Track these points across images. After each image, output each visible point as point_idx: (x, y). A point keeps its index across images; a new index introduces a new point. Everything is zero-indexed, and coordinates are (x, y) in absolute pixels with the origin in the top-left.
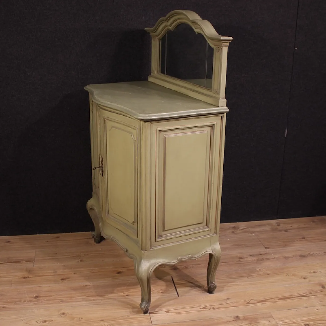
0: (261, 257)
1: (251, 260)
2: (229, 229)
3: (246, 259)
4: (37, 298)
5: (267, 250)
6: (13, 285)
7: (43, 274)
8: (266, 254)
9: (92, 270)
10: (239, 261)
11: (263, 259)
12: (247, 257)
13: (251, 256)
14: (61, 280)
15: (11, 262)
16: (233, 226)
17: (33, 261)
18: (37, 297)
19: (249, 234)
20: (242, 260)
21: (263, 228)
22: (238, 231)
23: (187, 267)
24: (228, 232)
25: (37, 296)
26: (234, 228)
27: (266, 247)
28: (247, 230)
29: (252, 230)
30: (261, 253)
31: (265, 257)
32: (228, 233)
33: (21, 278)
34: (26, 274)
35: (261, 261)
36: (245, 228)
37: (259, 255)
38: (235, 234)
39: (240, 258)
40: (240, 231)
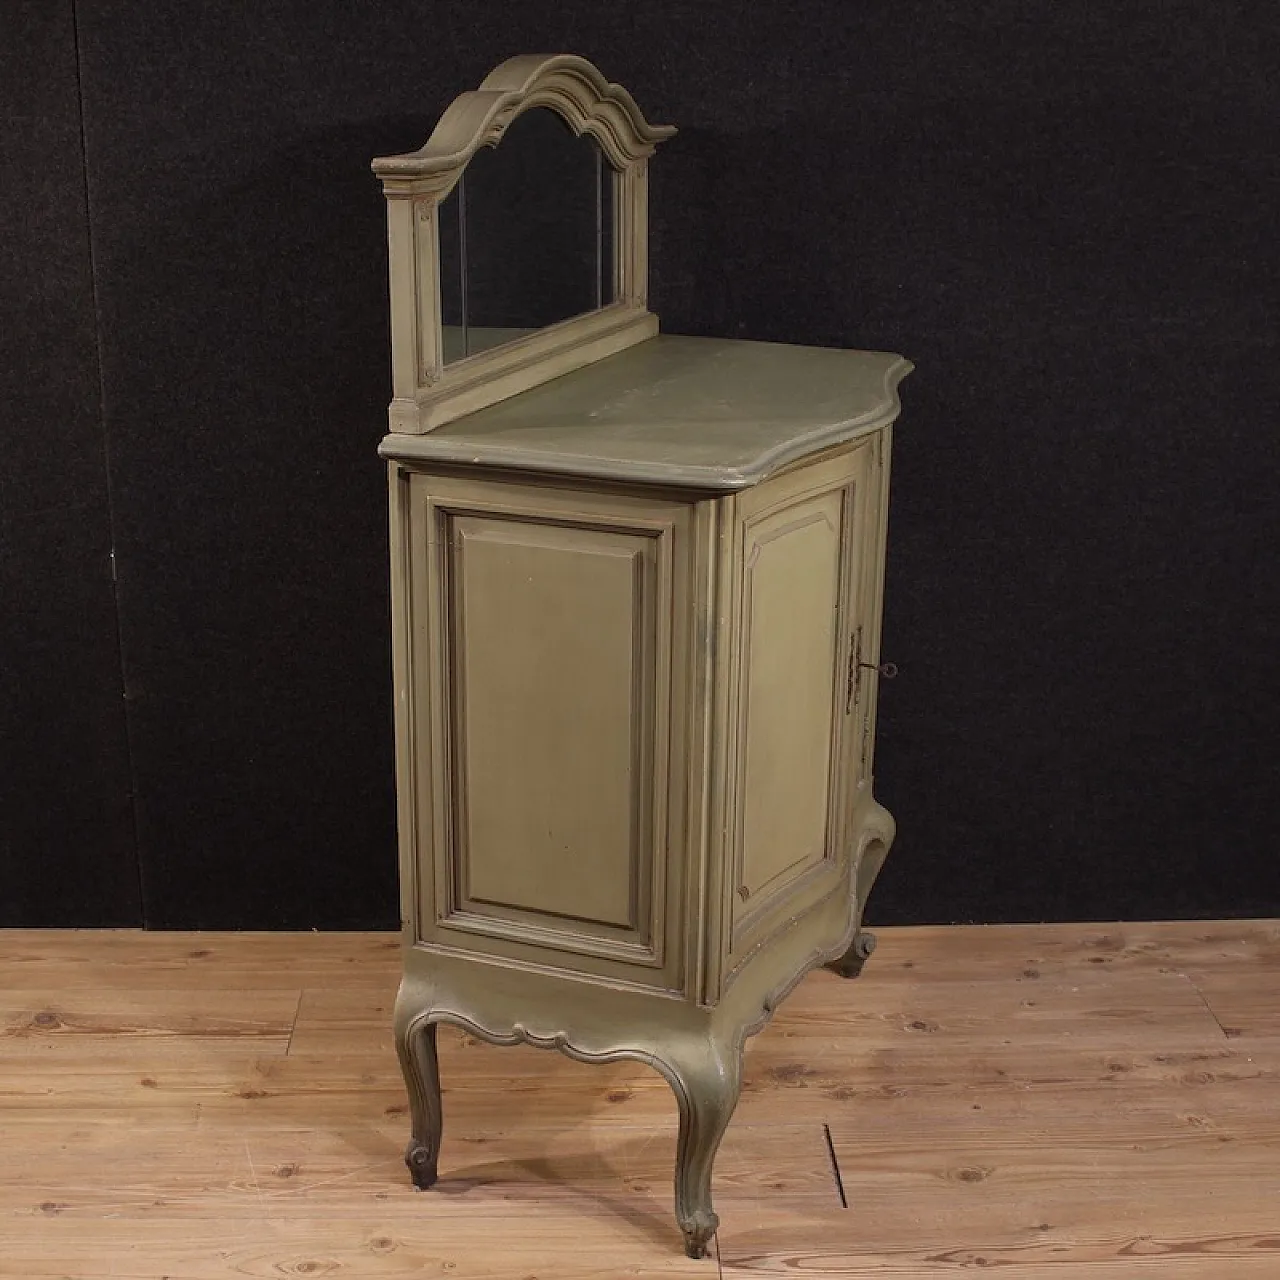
0: (1201, 1068)
1: (1158, 1077)
2: (1083, 946)
3: (1136, 1074)
4: (290, 1174)
5: (1234, 1040)
6: (201, 1119)
7: (321, 1086)
8: (1223, 1056)
9: (513, 1081)
10: (1108, 1079)
11: (1210, 1076)
12: (1142, 1064)
13: (1159, 1059)
14: (389, 1111)
15: (204, 1033)
16: (1101, 935)
17: (285, 1033)
18: (288, 1172)
19: (1161, 971)
20: (1121, 1076)
21: (1223, 952)
22: (1118, 958)
23: (895, 1091)
24: (1075, 959)
25: (290, 1167)
26: (1104, 944)
27: (1228, 1026)
28: (1159, 954)
29: (1177, 955)
30: (1206, 1052)
31: (1217, 1069)
32: (1076, 964)
33: (237, 1095)
34: (255, 1081)
35: (1201, 1086)
36: (1146, 947)
37: (1194, 1059)
38: (1106, 969)
39: (1114, 1068)
40: (1127, 960)
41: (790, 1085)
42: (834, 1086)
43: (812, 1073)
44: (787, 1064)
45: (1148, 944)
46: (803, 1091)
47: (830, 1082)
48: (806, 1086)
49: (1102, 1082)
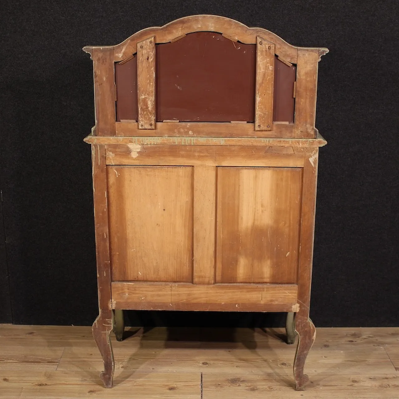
0: (386, 382)
1: (370, 385)
2: (346, 336)
3: (362, 384)
6: (22, 393)
7: (66, 382)
8: (394, 378)
10: (352, 385)
11: (389, 385)
12: (364, 380)
13: (371, 379)
14: (89, 392)
16: (354, 332)
17: (57, 362)
19: (374, 346)
20: (356, 384)
22: (359, 341)
23: (272, 388)
24: (343, 341)
26: (354, 335)
27: (395, 367)
28: (373, 339)
29: (380, 340)
30: (388, 376)
31: (392, 383)
32: (343, 343)
33: (36, 385)
34: (43, 380)
35: (385, 389)
36: (369, 337)
37: (383, 379)
38: (354, 344)
39: (354, 381)
40: (362, 341)
41: (234, 385)
42: (251, 386)
43: (243, 381)
44: (235, 377)
45: (370, 336)
46: (239, 388)
47: (249, 384)
48: (240, 386)
49: (349, 386)
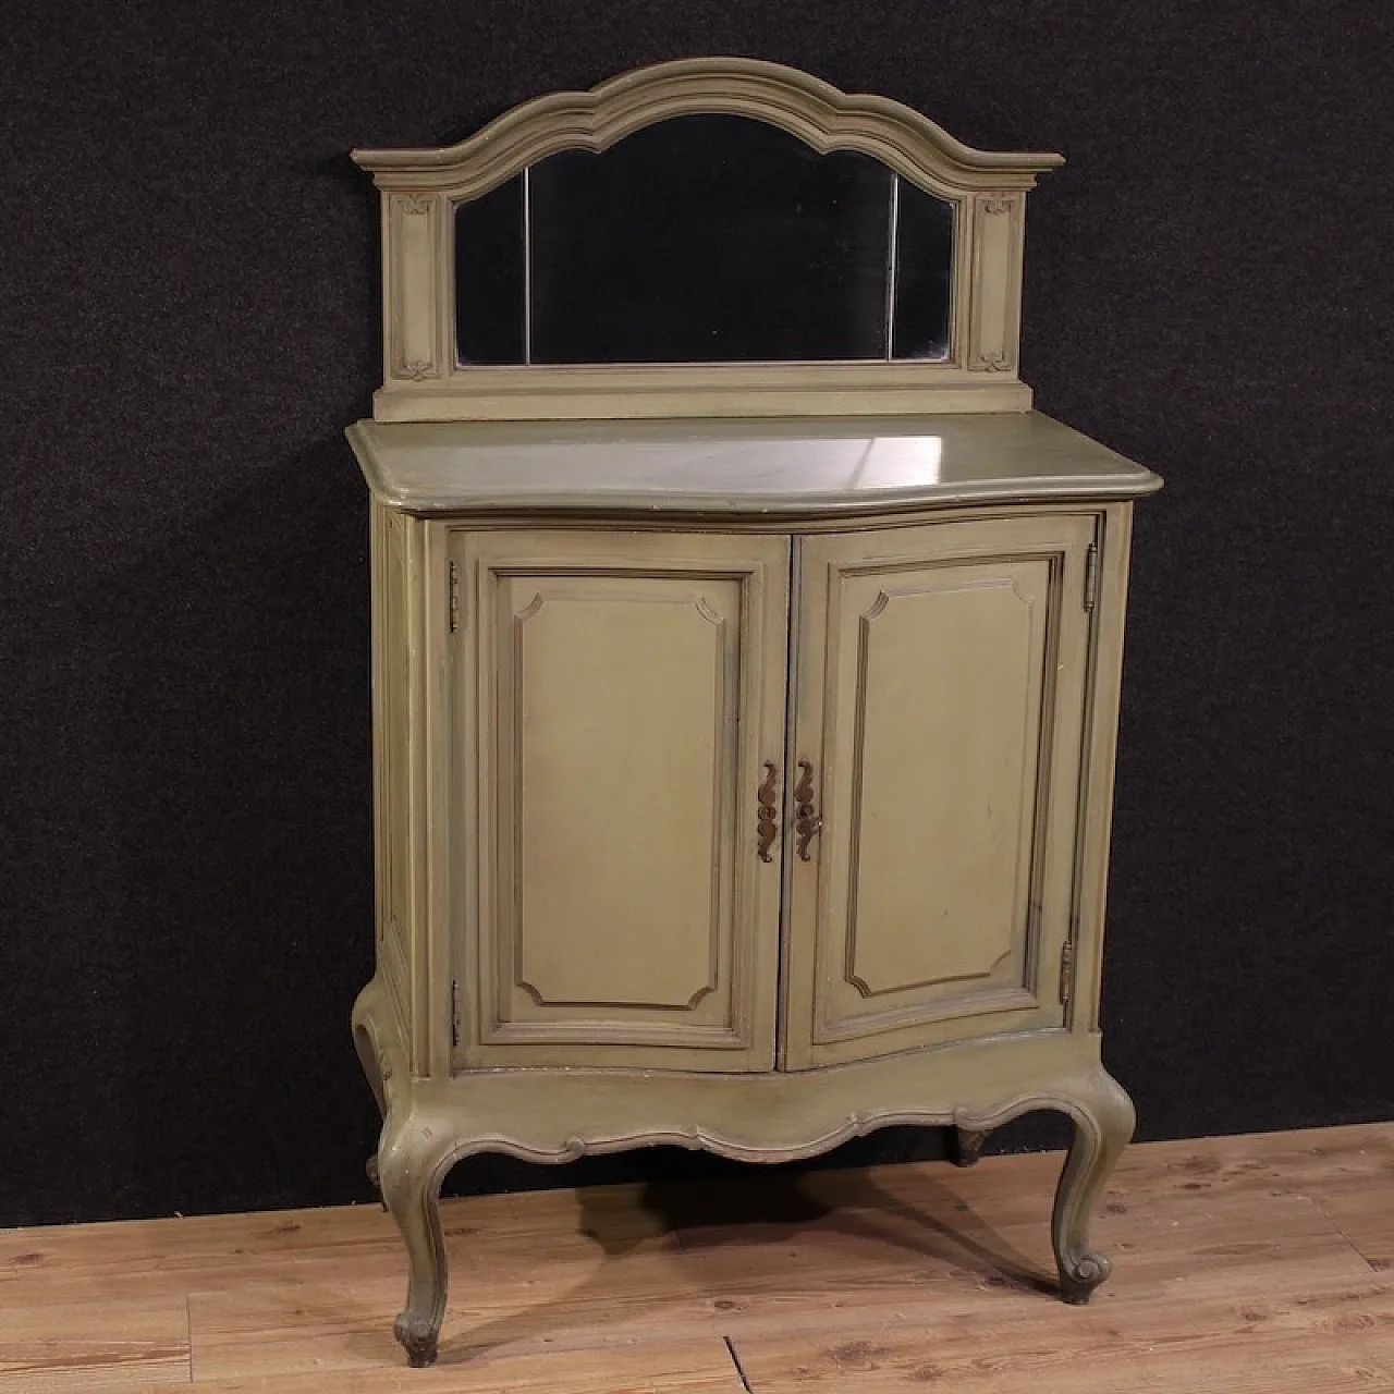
0: (1354, 1311)
1: (1306, 1324)
2: (1170, 1170)
3: (1278, 1322)
5: (1383, 1274)
8: (1377, 1293)
10: (1247, 1331)
11: (1367, 1319)
12: (1281, 1310)
13: (1301, 1303)
15: (69, 1362)
16: (1189, 1155)
17: (182, 1353)
19: (1274, 1195)
20: (1260, 1326)
21: (1341, 1167)
22: (1217, 1182)
23: (989, 1366)
24: (1165, 1187)
26: (1194, 1165)
27: (1370, 1257)
28: (1261, 1173)
29: (1286, 1173)
30: (1354, 1290)
31: (1375, 1309)
32: (1167, 1193)
35: (1358, 1331)
36: (1247, 1166)
37: (1342, 1299)
38: (1202, 1195)
39: (1252, 1316)
40: (1227, 1183)
41: (857, 1368)
43: (881, 1352)
44: (846, 1343)
45: (1250, 1162)
46: (874, 1374)
47: (907, 1360)
48: (877, 1368)
49: (1239, 1335)
